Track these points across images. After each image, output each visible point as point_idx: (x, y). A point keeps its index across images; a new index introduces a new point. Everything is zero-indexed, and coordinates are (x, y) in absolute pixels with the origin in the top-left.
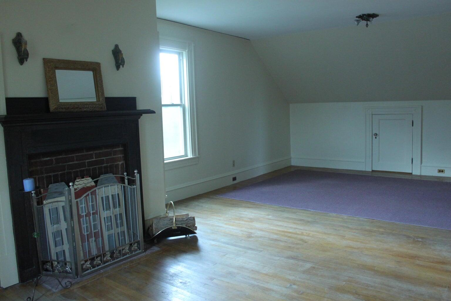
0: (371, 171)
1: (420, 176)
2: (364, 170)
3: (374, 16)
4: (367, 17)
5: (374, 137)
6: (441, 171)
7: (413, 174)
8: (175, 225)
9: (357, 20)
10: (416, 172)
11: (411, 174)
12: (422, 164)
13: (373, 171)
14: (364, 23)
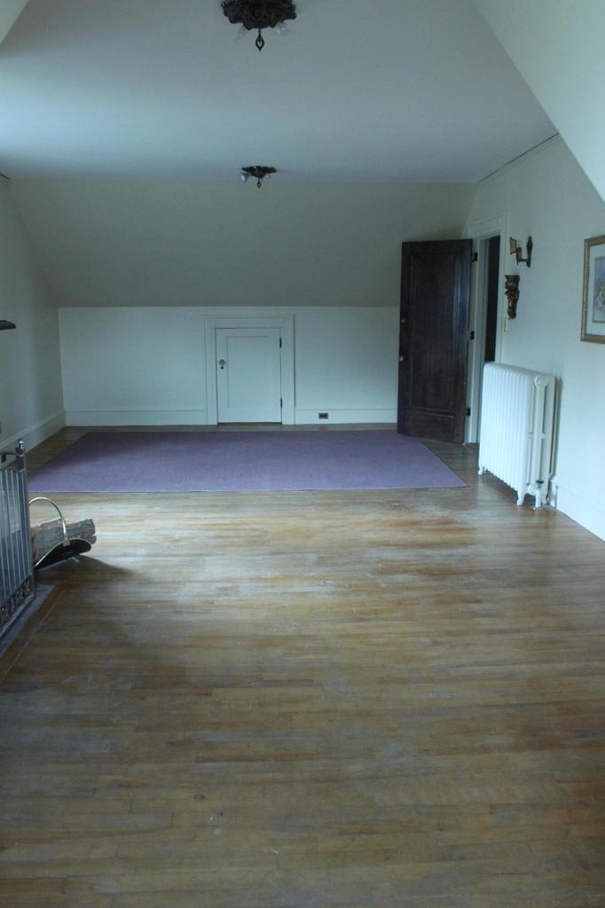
0: (216, 423)
1: (295, 426)
2: (204, 423)
3: (271, 170)
4: (259, 172)
5: (219, 366)
6: (324, 416)
7: (284, 423)
8: (66, 539)
9: (245, 175)
10: (288, 420)
11: (281, 423)
12: (297, 407)
13: (219, 424)
14: (253, 179)
